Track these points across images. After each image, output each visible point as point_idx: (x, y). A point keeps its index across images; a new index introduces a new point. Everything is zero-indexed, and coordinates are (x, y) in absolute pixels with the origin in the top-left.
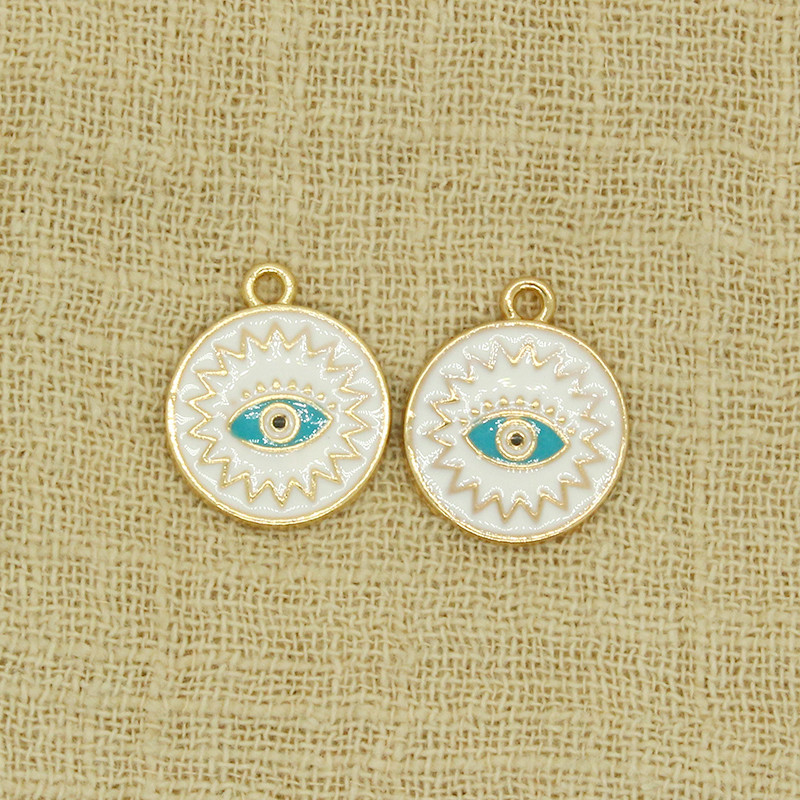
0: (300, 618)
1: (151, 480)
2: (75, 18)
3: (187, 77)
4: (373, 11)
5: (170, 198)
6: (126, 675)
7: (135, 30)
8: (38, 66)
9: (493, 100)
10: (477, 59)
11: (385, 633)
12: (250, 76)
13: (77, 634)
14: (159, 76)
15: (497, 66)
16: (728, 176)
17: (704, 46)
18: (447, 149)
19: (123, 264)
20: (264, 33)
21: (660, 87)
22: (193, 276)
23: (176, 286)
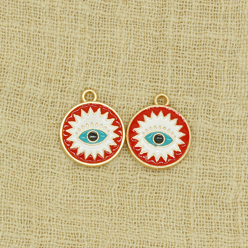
0: (75, 229)
1: (31, 187)
2: (18, 50)
3: (50, 70)
4: (105, 55)
5: (41, 105)
6: (23, 242)
7: (36, 55)
8: (6, 62)
9: (138, 83)
10: (134, 71)
11: (100, 235)
12: (68, 71)
13: (8, 230)
14: (42, 69)
15: (140, 74)
16: (207, 107)
17: (201, 69)
18: (124, 97)
19: (26, 123)
20: (73, 59)
21: (188, 81)
22: (47, 128)
23: (41, 130)
